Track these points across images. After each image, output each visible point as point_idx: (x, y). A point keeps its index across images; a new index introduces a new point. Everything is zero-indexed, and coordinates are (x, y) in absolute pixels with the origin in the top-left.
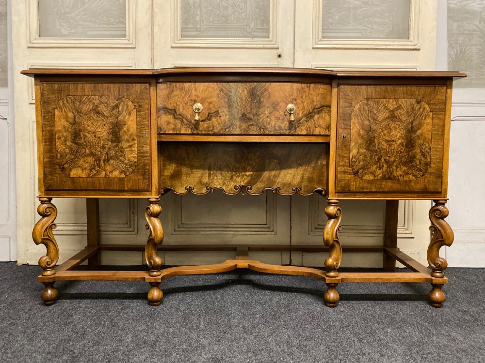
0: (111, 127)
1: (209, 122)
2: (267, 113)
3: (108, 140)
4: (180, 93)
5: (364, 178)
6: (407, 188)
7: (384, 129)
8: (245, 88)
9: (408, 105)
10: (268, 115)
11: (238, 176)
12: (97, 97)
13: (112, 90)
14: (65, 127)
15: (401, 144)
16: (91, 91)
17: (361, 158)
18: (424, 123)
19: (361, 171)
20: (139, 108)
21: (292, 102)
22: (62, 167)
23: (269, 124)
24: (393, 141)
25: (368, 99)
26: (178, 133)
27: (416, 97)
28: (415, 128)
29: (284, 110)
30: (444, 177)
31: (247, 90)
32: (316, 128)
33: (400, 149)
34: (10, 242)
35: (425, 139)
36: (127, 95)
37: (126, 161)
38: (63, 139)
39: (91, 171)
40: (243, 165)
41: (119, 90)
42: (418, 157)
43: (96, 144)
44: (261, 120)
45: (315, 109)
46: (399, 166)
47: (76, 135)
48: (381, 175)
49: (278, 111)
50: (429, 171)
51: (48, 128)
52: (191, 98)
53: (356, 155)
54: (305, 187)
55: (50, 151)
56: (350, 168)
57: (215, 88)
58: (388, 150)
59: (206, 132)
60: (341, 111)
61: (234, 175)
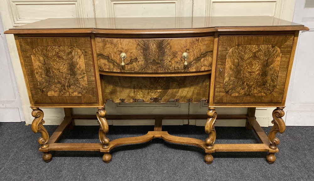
0: (69, 66)
1: (131, 65)
2: (169, 59)
3: (68, 74)
4: (111, 46)
5: (232, 95)
6: (259, 101)
7: (248, 65)
8: (154, 43)
9: (266, 48)
10: (170, 60)
11: (153, 92)
12: (57, 47)
13: (66, 42)
14: (39, 66)
15: (259, 74)
16: (52, 43)
17: (231, 83)
18: (276, 61)
19: (230, 91)
20: (85, 54)
21: (186, 52)
22: (42, 90)
23: (171, 66)
24: (253, 72)
25: (238, 45)
26: (112, 71)
27: (272, 43)
28: (269, 63)
29: (180, 57)
30: (284, 94)
31: (155, 44)
32: (202, 66)
33: (257, 77)
34: (19, 111)
35: (275, 70)
36: (76, 46)
37: (81, 87)
38: (39, 73)
39: (60, 92)
40: (156, 86)
41: (71, 42)
42: (269, 82)
43: (61, 77)
44: (165, 64)
45: (201, 55)
46: (255, 87)
47: (47, 71)
48: (243, 93)
49: (177, 58)
50: (275, 90)
51: (29, 67)
52: (119, 50)
53: (228, 82)
54: (194, 98)
55: (33, 81)
56: (223, 89)
57: (134, 43)
58: (249, 78)
59: (130, 72)
60: (219, 53)
61: (150, 92)
